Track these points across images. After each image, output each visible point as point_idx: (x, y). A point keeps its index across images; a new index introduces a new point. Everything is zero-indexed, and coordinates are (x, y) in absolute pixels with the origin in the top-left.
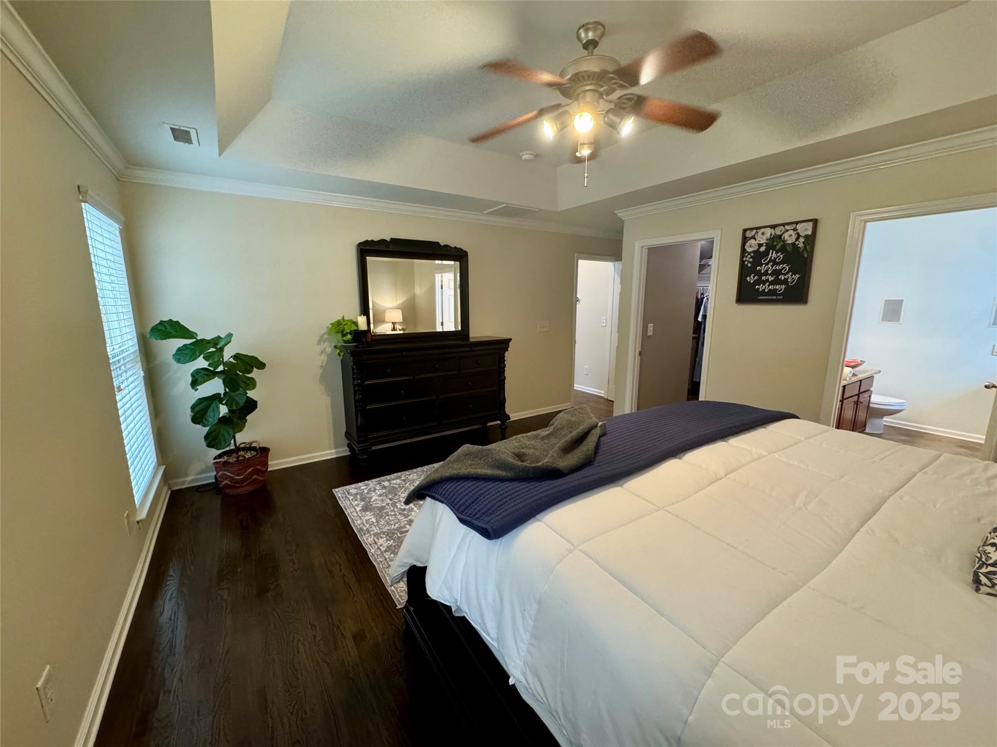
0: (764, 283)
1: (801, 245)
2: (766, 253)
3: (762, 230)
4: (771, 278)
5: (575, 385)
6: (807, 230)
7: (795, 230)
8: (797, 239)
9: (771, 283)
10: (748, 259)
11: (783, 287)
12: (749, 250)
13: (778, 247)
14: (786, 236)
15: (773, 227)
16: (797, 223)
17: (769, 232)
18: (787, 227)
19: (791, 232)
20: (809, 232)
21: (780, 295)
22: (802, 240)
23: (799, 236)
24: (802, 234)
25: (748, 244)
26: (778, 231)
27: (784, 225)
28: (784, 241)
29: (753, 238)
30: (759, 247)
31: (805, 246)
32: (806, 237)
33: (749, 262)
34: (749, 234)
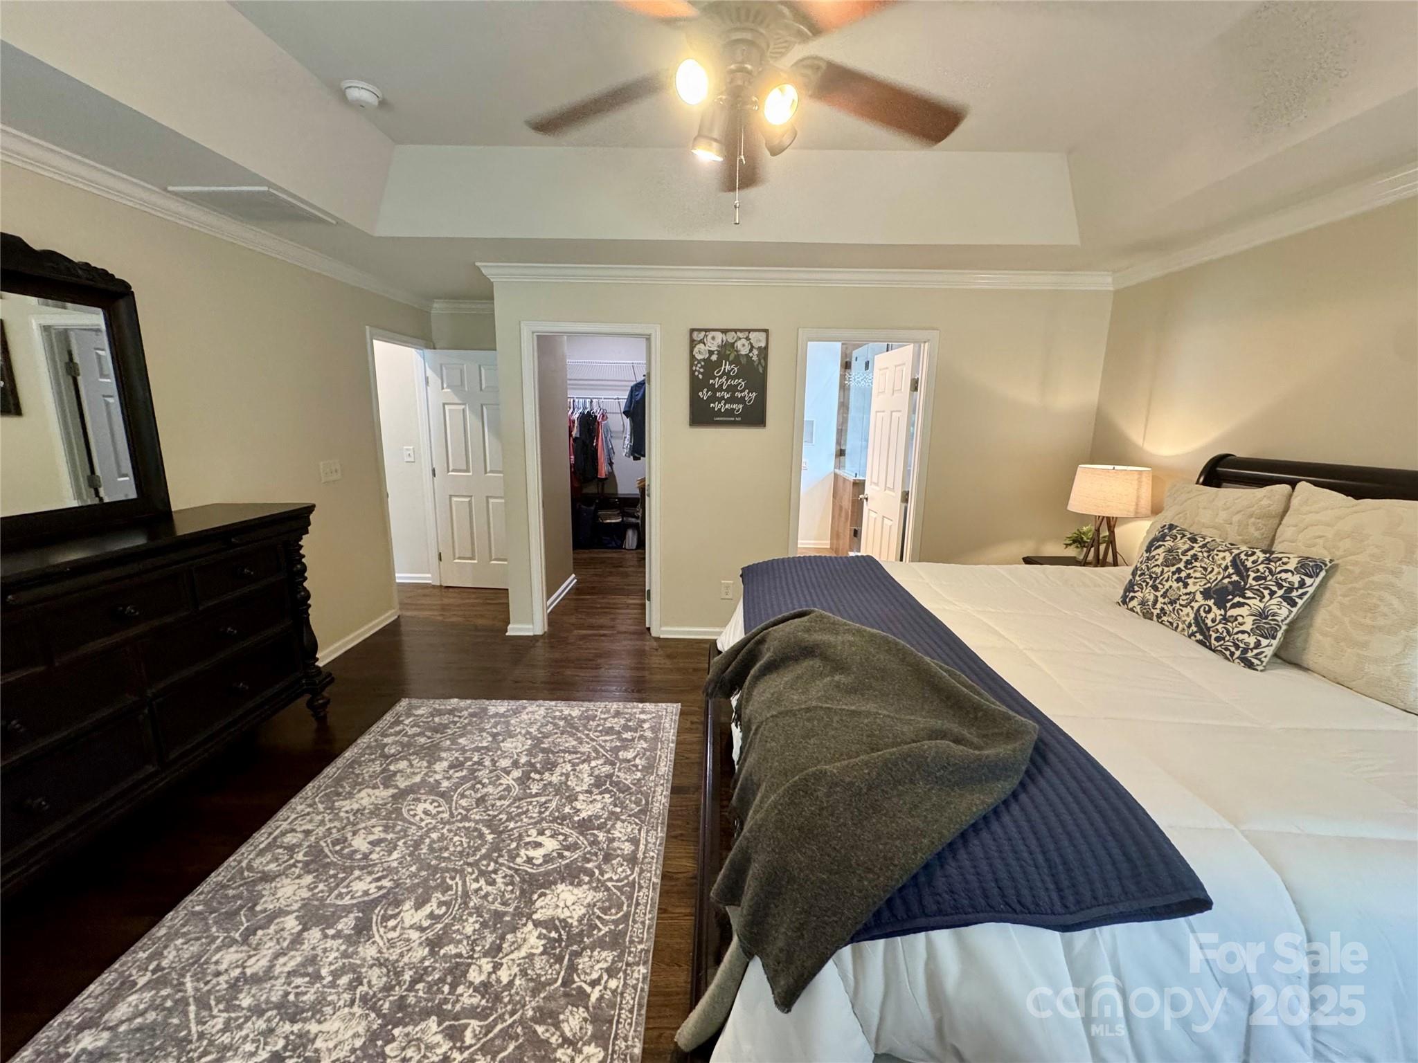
0: (720, 400)
1: (755, 358)
2: (718, 364)
3: (711, 334)
4: (727, 396)
5: (397, 575)
6: (760, 341)
7: (748, 339)
8: (751, 350)
9: (728, 401)
10: (698, 368)
11: (741, 406)
12: (699, 357)
13: (731, 358)
14: (739, 344)
15: (725, 331)
16: (749, 331)
17: (720, 337)
18: (739, 334)
19: (744, 341)
20: (763, 344)
21: (738, 416)
22: (755, 352)
23: (752, 347)
24: (756, 345)
25: (696, 350)
26: (730, 337)
27: (736, 331)
28: (737, 351)
29: (702, 341)
30: (710, 356)
31: (759, 360)
32: (759, 348)
33: (699, 372)
34: (696, 336)
